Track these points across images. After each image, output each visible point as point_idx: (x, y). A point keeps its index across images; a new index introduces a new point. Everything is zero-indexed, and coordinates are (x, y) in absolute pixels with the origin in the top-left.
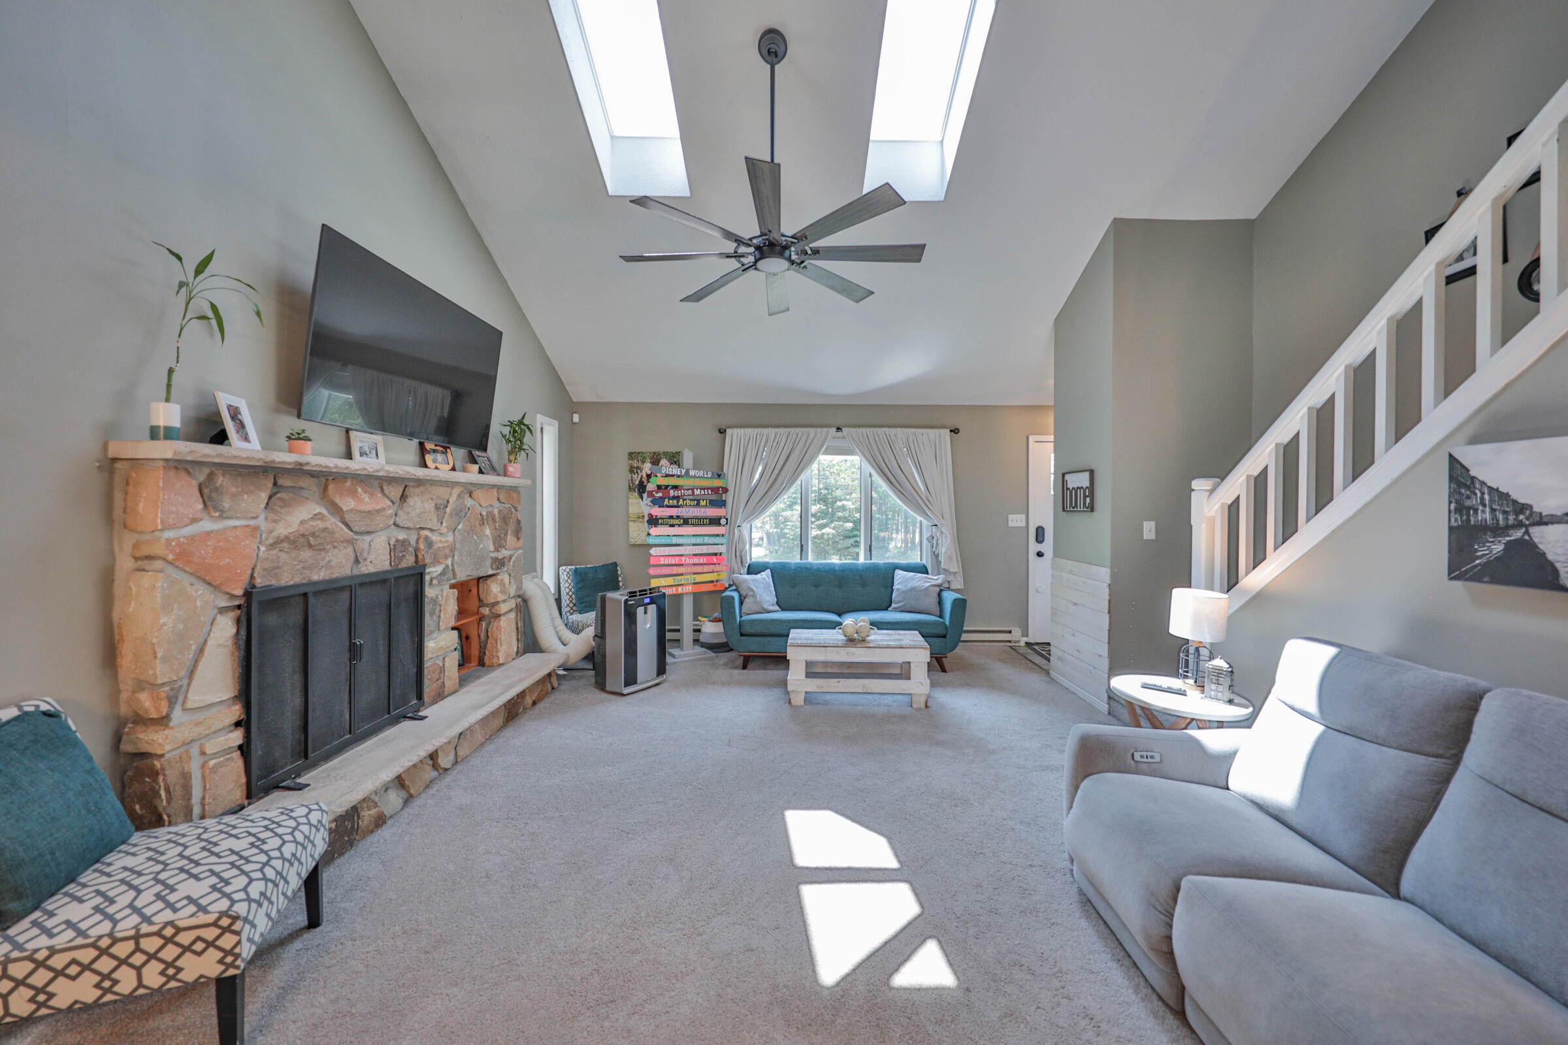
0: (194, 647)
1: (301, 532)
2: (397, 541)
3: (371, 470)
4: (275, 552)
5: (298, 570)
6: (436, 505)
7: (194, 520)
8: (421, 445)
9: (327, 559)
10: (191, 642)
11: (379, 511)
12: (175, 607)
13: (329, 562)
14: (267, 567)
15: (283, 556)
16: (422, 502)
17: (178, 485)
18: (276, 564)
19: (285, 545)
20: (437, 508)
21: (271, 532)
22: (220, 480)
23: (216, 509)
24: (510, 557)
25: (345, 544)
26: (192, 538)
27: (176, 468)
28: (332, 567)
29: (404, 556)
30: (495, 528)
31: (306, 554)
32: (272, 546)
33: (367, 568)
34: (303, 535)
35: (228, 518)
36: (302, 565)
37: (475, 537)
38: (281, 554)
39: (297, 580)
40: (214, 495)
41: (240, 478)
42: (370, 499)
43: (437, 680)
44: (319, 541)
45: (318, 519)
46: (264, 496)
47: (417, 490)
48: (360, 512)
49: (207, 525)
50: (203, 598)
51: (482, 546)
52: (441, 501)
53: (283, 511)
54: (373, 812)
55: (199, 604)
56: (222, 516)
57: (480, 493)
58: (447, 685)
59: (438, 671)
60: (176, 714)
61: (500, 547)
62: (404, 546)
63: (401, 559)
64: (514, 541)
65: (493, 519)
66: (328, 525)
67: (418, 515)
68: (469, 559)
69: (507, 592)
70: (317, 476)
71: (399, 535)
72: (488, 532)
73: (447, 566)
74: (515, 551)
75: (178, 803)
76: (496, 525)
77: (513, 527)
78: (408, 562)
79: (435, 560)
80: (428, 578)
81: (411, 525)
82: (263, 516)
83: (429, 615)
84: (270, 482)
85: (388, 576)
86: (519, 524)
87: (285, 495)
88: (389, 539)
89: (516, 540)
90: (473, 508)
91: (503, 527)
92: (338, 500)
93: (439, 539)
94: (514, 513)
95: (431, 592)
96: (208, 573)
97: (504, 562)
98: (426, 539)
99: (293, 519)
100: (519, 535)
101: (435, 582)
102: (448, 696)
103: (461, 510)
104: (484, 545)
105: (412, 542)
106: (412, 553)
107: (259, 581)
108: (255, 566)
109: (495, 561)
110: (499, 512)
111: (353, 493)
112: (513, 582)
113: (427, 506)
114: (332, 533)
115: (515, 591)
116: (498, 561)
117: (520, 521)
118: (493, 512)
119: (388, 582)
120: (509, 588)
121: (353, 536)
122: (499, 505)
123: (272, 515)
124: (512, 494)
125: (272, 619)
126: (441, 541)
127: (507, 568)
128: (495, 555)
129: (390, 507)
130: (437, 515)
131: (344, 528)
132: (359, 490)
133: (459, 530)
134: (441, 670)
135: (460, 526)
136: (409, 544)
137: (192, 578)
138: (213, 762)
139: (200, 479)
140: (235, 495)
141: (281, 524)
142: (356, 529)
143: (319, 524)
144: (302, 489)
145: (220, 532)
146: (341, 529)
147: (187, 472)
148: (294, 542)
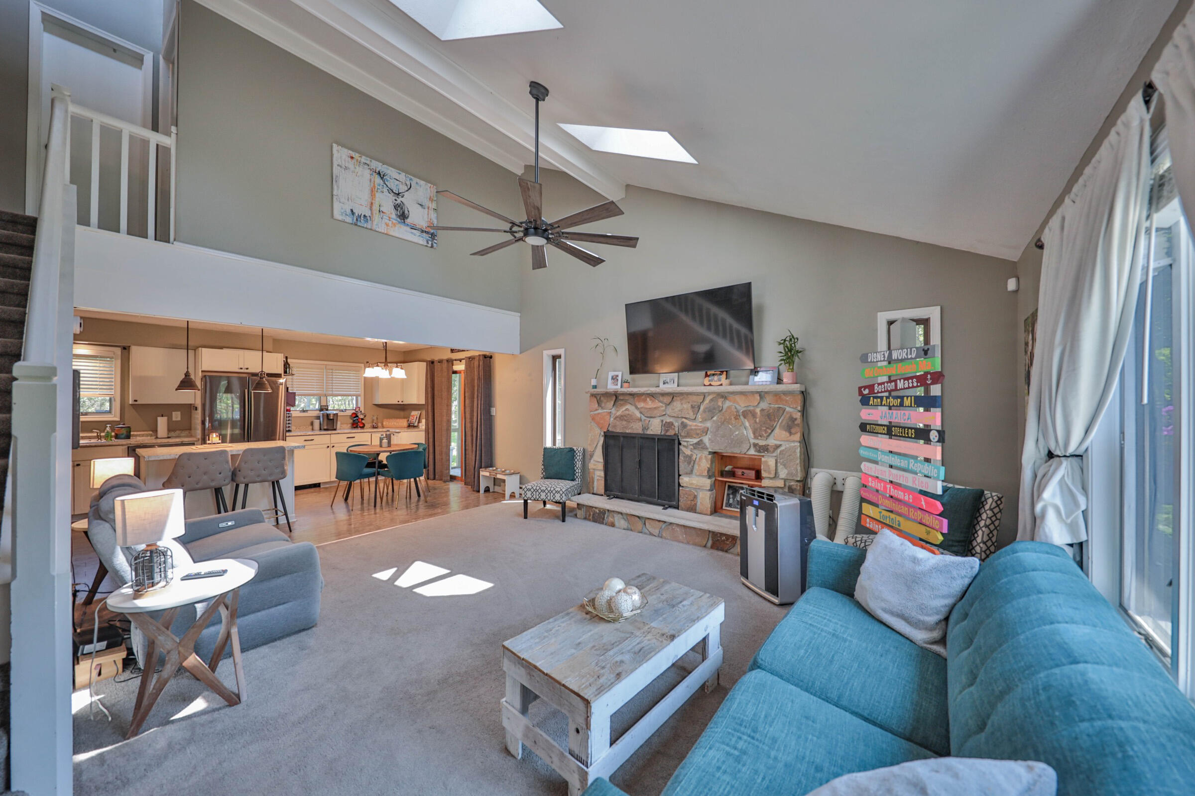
0: (595, 444)
1: (622, 415)
2: (666, 422)
3: (642, 391)
4: (616, 421)
5: (622, 428)
6: (692, 405)
7: (597, 410)
9: (632, 425)
11: (656, 408)
12: (593, 433)
13: (633, 427)
14: (613, 425)
15: (618, 423)
16: (682, 404)
17: (592, 401)
18: (615, 425)
19: (618, 419)
20: (692, 407)
21: (615, 414)
22: (602, 398)
23: (601, 406)
24: (778, 446)
25: (639, 421)
26: (595, 414)
28: (633, 429)
30: (755, 422)
31: (624, 423)
32: (615, 419)
33: (649, 432)
36: (623, 426)
37: (731, 427)
39: (621, 431)
40: (601, 403)
41: (606, 398)
42: (652, 403)
43: (692, 501)
44: (628, 419)
45: (628, 410)
46: (613, 402)
47: (678, 398)
48: (647, 408)
49: (600, 411)
51: (737, 433)
52: (695, 404)
53: (621, 408)
54: (612, 519)
55: (596, 432)
56: (602, 408)
57: (737, 398)
58: (699, 507)
59: (693, 496)
60: (592, 461)
61: (761, 436)
62: (670, 424)
63: (667, 431)
64: (785, 434)
65: (754, 415)
66: (630, 413)
67: (679, 411)
68: (723, 439)
69: (773, 472)
70: (632, 395)
71: (669, 420)
72: (747, 424)
73: (701, 440)
74: (786, 443)
75: (591, 484)
76: (758, 420)
77: (783, 424)
78: (671, 433)
79: (689, 435)
80: (685, 444)
81: (675, 415)
82: (614, 409)
83: (686, 463)
84: (614, 398)
85: (655, 437)
86: (794, 421)
87: (622, 402)
88: (662, 421)
89: (788, 434)
90: (729, 407)
91: (769, 422)
92: (637, 404)
93: (694, 424)
94: (788, 413)
95: (688, 452)
96: (598, 424)
97: (767, 449)
98: (682, 423)
99: (621, 410)
100: (793, 431)
101: (692, 447)
102: (700, 513)
103: (714, 409)
104: (743, 433)
105: (676, 424)
106: (674, 429)
107: (610, 429)
108: (609, 425)
109: (755, 445)
110: (762, 410)
111: (645, 401)
112: (781, 466)
113: (685, 406)
114: (631, 416)
115: (787, 474)
116: (760, 447)
117: (796, 419)
118: (754, 411)
119: (654, 439)
120: (776, 469)
121: (643, 418)
122: (764, 405)
123: (617, 409)
124: (783, 397)
125: (611, 442)
126: (696, 426)
127: (775, 454)
128: (756, 441)
129: (662, 407)
130: (693, 411)
131: (638, 415)
132: (648, 399)
133: (714, 421)
134: (695, 497)
135: (715, 418)
136: (672, 424)
137: (596, 425)
138: (598, 478)
139: (598, 398)
140: (605, 404)
141: (619, 412)
142: (646, 415)
143: (627, 412)
144: (627, 400)
145: (602, 413)
146: (636, 415)
147: (595, 397)
148: (620, 418)
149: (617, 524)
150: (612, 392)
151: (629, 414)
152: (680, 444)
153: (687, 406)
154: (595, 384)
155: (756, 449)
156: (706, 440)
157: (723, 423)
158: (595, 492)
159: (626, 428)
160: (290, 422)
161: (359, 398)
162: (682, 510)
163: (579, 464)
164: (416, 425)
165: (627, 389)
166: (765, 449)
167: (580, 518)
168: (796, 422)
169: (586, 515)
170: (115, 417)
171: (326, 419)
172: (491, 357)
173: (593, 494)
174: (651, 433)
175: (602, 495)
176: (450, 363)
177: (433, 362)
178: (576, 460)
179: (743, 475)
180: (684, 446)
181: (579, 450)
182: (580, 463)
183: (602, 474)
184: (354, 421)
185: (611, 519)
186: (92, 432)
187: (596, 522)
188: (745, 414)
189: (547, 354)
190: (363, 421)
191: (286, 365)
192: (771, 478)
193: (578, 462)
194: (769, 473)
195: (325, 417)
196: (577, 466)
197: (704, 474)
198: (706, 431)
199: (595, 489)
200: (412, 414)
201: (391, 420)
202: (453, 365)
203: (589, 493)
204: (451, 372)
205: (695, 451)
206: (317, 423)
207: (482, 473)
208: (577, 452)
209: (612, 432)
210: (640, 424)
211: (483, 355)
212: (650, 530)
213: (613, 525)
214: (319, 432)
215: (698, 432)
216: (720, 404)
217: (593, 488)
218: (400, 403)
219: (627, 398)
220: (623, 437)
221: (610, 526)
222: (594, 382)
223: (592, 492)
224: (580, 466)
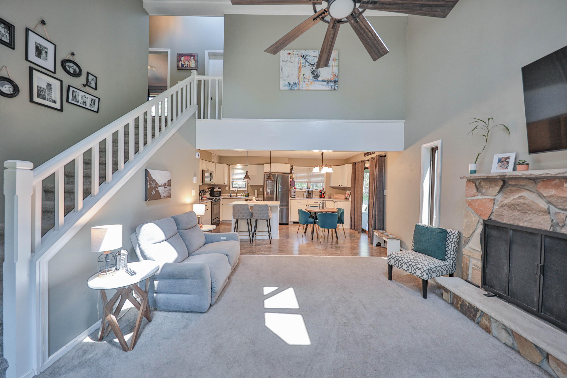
0: (472, 231)
1: (512, 203)
3: (553, 173)
4: (502, 209)
5: (512, 219)
7: (475, 196)
9: (529, 218)
10: (472, 229)
12: (468, 218)
13: (531, 219)
14: (497, 214)
15: (505, 212)
17: (469, 186)
18: (501, 214)
19: (506, 207)
21: (502, 202)
22: (482, 184)
23: (480, 192)
25: (543, 213)
26: (473, 200)
27: (470, 181)
28: (532, 223)
31: (516, 213)
32: (501, 207)
34: (512, 205)
35: (484, 195)
36: (513, 217)
38: (504, 210)
39: (511, 222)
40: (480, 188)
41: (489, 183)
44: (521, 208)
45: (522, 199)
46: (498, 188)
49: (479, 197)
50: (475, 218)
53: (511, 194)
54: (487, 323)
55: (474, 219)
56: (482, 194)
60: (468, 247)
66: (527, 202)
70: (534, 180)
75: (465, 270)
82: (500, 196)
84: (501, 183)
87: (513, 188)
92: (541, 191)
96: (476, 211)
99: (512, 198)
107: (493, 218)
108: (492, 213)
114: (529, 206)
121: (554, 210)
123: (505, 196)
125: (494, 233)
131: (544, 205)
132: (565, 185)
137: (474, 212)
138: (474, 266)
139: (477, 184)
140: (487, 188)
141: (507, 200)
142: (560, 207)
143: (522, 201)
144: (524, 185)
145: (481, 199)
146: (537, 205)
147: (473, 182)
148: (509, 207)
149: (495, 332)
150: (497, 176)
151: (524, 204)
154: (473, 169)
158: (470, 280)
159: (518, 219)
160: (295, 193)
161: (324, 183)
164: (348, 198)
165: (521, 172)
167: (445, 301)
169: (453, 301)
170: (246, 189)
171: (308, 193)
172: (385, 156)
173: (466, 281)
175: (479, 287)
176: (363, 163)
177: (355, 164)
178: (449, 242)
181: (453, 232)
182: (453, 245)
183: (480, 264)
184: (320, 194)
185: (485, 322)
186: (240, 194)
187: (465, 314)
189: (426, 147)
190: (324, 195)
191: (292, 170)
193: (450, 244)
195: (308, 192)
196: (450, 247)
199: (470, 276)
200: (347, 192)
201: (337, 195)
202: (365, 164)
203: (462, 278)
204: (364, 168)
206: (305, 194)
207: (375, 233)
208: (450, 234)
209: (496, 222)
210: (548, 217)
211: (379, 155)
213: (488, 330)
214: (305, 199)
217: (467, 275)
218: (340, 186)
219: (522, 183)
220: (514, 230)
221: (483, 329)
222: (472, 167)
223: (465, 278)
224: (453, 248)
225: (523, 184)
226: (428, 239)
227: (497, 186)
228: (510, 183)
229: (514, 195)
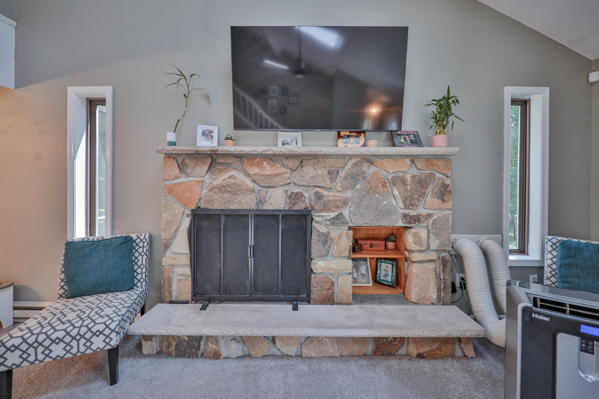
0: (175, 228)
1: (222, 184)
2: (292, 193)
3: (260, 151)
4: (212, 193)
5: (222, 203)
6: (329, 171)
7: (177, 178)
8: (339, 132)
9: (239, 199)
10: (174, 226)
11: (277, 175)
12: (168, 210)
13: (240, 200)
14: (206, 199)
15: (215, 195)
16: (315, 169)
17: (169, 164)
18: (211, 199)
19: (216, 190)
20: (330, 173)
21: (211, 184)
22: (187, 161)
23: (184, 173)
24: (429, 216)
25: (250, 192)
26: (175, 184)
27: (169, 157)
28: (241, 203)
29: (296, 203)
30: (406, 190)
31: (227, 195)
32: (211, 190)
33: (267, 207)
34: (223, 186)
35: (189, 176)
36: (224, 200)
37: (377, 196)
38: (214, 194)
39: (222, 207)
40: (184, 168)
41: (195, 160)
42: (271, 168)
43: (328, 289)
44: (232, 189)
45: (232, 178)
46: (206, 167)
47: (310, 162)
48: (263, 175)
49: (183, 179)
50: (178, 208)
51: (385, 203)
52: (333, 169)
53: (220, 174)
55: (177, 211)
56: (187, 175)
57: (385, 162)
58: (338, 296)
59: (330, 283)
60: (168, 253)
61: (412, 205)
62: (298, 196)
63: (294, 204)
64: (437, 202)
65: (404, 182)
66: (237, 181)
67: (312, 178)
68: (368, 211)
69: (425, 244)
70: (239, 157)
71: (296, 190)
72: (396, 192)
73: (341, 214)
74: (437, 211)
75: (166, 287)
76: (408, 187)
77: (436, 190)
78: (300, 206)
79: (326, 208)
80: (319, 219)
81: (306, 184)
82: (208, 176)
83: (320, 243)
84: (209, 161)
85: (276, 213)
86: (446, 188)
87: (221, 167)
88: (286, 192)
89: (440, 202)
90: (375, 173)
91: (420, 189)
92: (248, 169)
93: (332, 194)
94: (439, 179)
95: (322, 229)
96: (180, 199)
97: (419, 219)
98: (316, 193)
99: (222, 178)
100: (446, 198)
101: (328, 223)
102: (338, 304)
103: (358, 175)
104: (391, 202)
105: (306, 195)
106: (304, 201)
107: (202, 205)
108: (201, 198)
109: (405, 216)
110: (413, 176)
111: (260, 165)
112: (434, 237)
113: (320, 172)
114: (239, 185)
115: (440, 245)
116: (411, 217)
117: (448, 186)
118: (403, 177)
119: (277, 216)
120: (428, 241)
121: (257, 188)
122: (414, 171)
123: (214, 176)
124: (435, 162)
125: (205, 224)
126: (334, 196)
127: (425, 224)
128: (407, 211)
129: (287, 173)
130: (330, 178)
131: (250, 184)
132: (265, 163)
133: (357, 189)
134: (333, 284)
135: (358, 187)
136: (302, 195)
137: (175, 200)
138: (180, 277)
139: (180, 161)
140: (193, 168)
141: (217, 180)
142: (261, 184)
143: (232, 181)
144: (231, 164)
145: (186, 183)
146: (246, 184)
147: (174, 158)
148: (220, 189)
149: (224, 352)
150: (208, 151)
151: (235, 184)
152: (312, 219)
153: (322, 172)
154: (173, 140)
155: (407, 220)
156: (346, 212)
157: (368, 192)
158: (173, 299)
159: (229, 202)
162: (316, 303)
163: (142, 260)
165: (229, 148)
166: (417, 219)
167: (148, 356)
168: (448, 189)
169: (161, 347)
173: (171, 302)
174: (270, 208)
175: (187, 302)
178: (137, 254)
179: (371, 247)
180: (317, 222)
181: (142, 237)
182: (145, 257)
183: (188, 271)
185: (212, 346)
187: (184, 355)
188: (394, 182)
189: (76, 93)
192: (421, 251)
193: (140, 258)
194: (421, 245)
196: (139, 263)
197: (344, 255)
198: (345, 203)
199: (174, 294)
203: (163, 302)
205: (331, 227)
208: (138, 241)
209: (205, 209)
210: (254, 195)
212: (282, 350)
213: (216, 356)
215: (338, 204)
216: (365, 169)
217: (170, 293)
219: (230, 160)
220: (226, 216)
221: (210, 358)
222: (171, 137)
223: (168, 299)
224: (144, 263)
225: (231, 162)
226: (101, 263)
227: (205, 164)
228: (218, 161)
229: (222, 175)
